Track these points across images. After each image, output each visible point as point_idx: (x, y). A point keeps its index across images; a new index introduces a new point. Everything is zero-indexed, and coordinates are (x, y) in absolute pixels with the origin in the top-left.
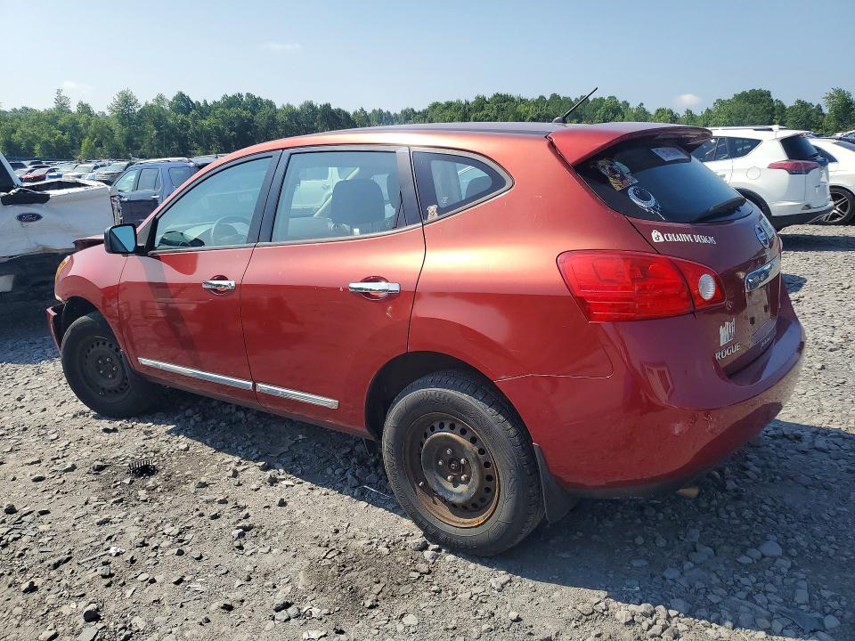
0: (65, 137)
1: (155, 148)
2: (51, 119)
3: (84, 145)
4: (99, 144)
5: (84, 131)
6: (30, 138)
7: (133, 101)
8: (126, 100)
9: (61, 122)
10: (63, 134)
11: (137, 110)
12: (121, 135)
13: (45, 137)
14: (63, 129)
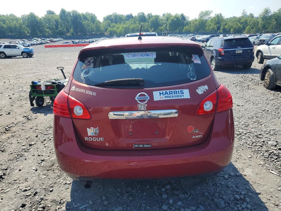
0: (241, 26)
1: (274, 29)
2: (239, 20)
3: (247, 28)
4: (252, 28)
5: (249, 23)
6: (230, 27)
7: (269, 11)
8: (267, 11)
9: (242, 21)
10: (241, 25)
11: (270, 15)
12: (261, 24)
13: (235, 26)
14: (241, 23)
